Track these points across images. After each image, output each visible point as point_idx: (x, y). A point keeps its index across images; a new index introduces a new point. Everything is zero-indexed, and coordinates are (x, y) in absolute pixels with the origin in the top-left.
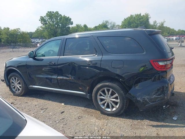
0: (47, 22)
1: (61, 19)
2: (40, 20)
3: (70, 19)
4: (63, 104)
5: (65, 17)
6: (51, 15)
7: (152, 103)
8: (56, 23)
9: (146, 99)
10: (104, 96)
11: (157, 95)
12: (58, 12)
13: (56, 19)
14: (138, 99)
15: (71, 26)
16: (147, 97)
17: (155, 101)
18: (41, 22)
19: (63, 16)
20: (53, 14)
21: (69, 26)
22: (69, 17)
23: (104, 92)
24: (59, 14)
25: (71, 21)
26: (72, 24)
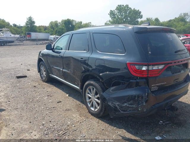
0: (116, 16)
1: (130, 12)
2: (109, 14)
3: (140, 13)
4: (68, 95)
5: (134, 10)
6: (120, 8)
7: (122, 112)
8: (124, 17)
9: (117, 106)
10: (90, 94)
11: (129, 104)
12: (128, 5)
13: (126, 13)
14: (109, 103)
15: (139, 20)
16: (118, 104)
17: (126, 111)
18: (110, 16)
19: (132, 9)
20: (122, 8)
21: (138, 20)
22: (139, 10)
23: (90, 90)
24: (128, 7)
25: (141, 14)
26: (141, 17)
